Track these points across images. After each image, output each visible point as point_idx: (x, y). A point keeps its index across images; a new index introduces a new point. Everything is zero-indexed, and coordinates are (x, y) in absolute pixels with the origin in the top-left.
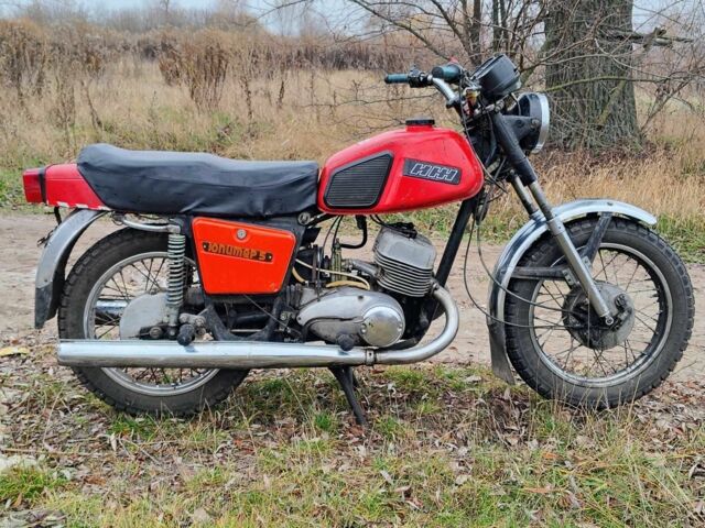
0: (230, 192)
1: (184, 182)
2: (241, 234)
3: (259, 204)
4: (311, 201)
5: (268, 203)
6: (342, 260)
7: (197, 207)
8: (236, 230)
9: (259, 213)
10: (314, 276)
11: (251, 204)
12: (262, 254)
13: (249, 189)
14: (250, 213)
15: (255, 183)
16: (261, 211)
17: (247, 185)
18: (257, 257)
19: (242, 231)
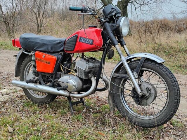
0: (43, 45)
1: (34, 42)
2: (44, 56)
3: (50, 49)
4: (62, 48)
5: (52, 48)
7: (36, 48)
8: (43, 55)
9: (49, 51)
11: (48, 49)
12: (48, 62)
13: (48, 44)
14: (48, 51)
15: (49, 43)
16: (50, 50)
17: (47, 43)
18: (47, 63)
19: (44, 55)
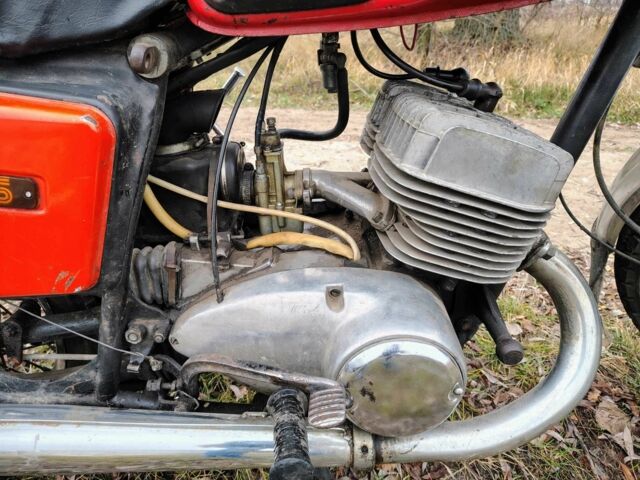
6: (286, 175)
10: (211, 221)
